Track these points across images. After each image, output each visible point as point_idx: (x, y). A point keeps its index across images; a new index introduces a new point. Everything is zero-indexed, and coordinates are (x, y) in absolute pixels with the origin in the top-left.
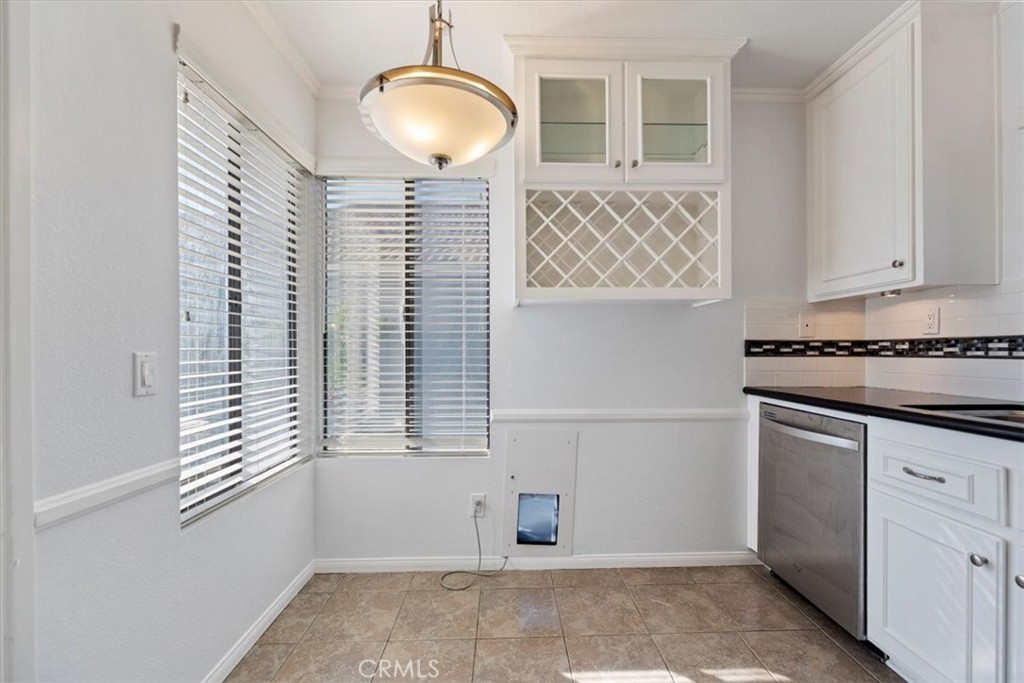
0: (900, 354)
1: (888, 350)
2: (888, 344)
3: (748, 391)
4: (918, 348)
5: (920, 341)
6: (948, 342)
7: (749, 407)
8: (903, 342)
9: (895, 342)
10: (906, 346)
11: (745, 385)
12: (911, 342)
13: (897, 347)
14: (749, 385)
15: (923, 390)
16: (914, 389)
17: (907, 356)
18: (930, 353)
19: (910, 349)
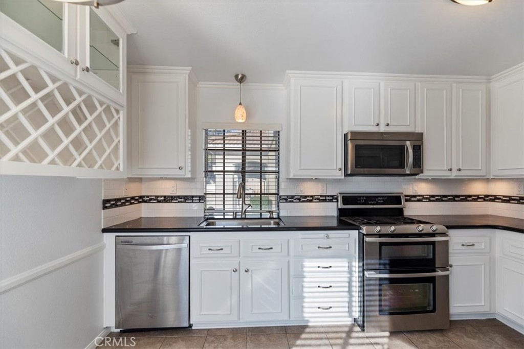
0: (159, 202)
1: (154, 200)
2: (154, 197)
3: (105, 231)
4: (168, 199)
5: (169, 196)
6: (179, 197)
7: (105, 241)
8: (161, 196)
9: (157, 197)
10: (163, 198)
11: (102, 228)
12: (165, 197)
13: (158, 199)
14: (105, 227)
15: (170, 216)
16: (166, 216)
17: (162, 202)
18: (173, 201)
19: (164, 200)
